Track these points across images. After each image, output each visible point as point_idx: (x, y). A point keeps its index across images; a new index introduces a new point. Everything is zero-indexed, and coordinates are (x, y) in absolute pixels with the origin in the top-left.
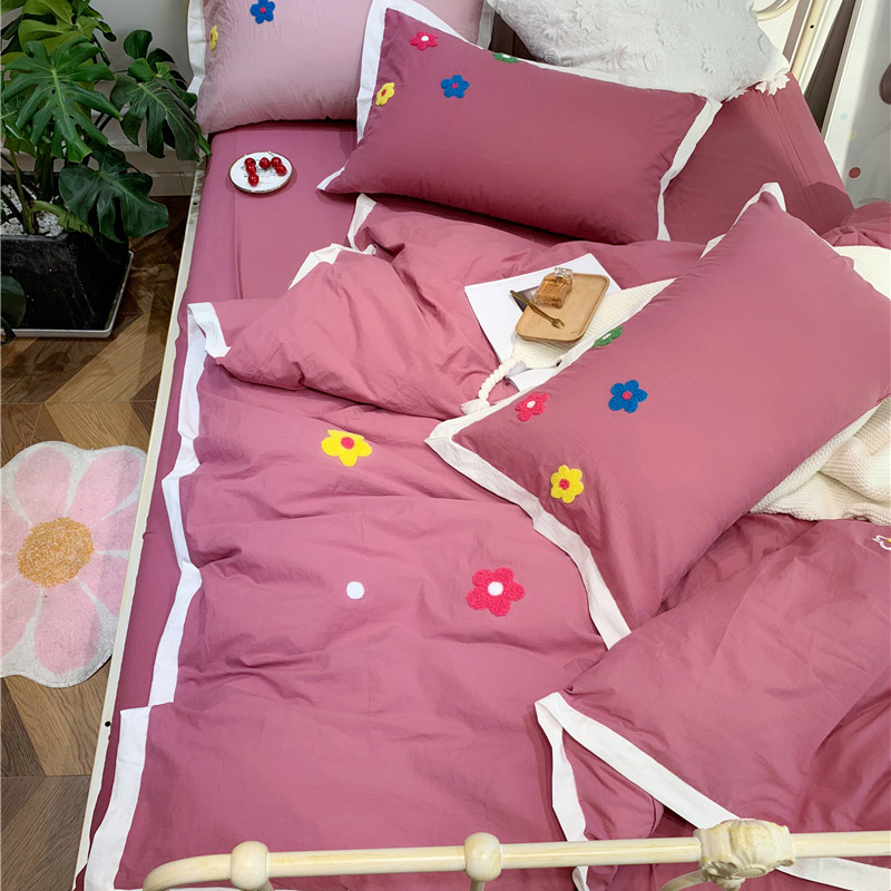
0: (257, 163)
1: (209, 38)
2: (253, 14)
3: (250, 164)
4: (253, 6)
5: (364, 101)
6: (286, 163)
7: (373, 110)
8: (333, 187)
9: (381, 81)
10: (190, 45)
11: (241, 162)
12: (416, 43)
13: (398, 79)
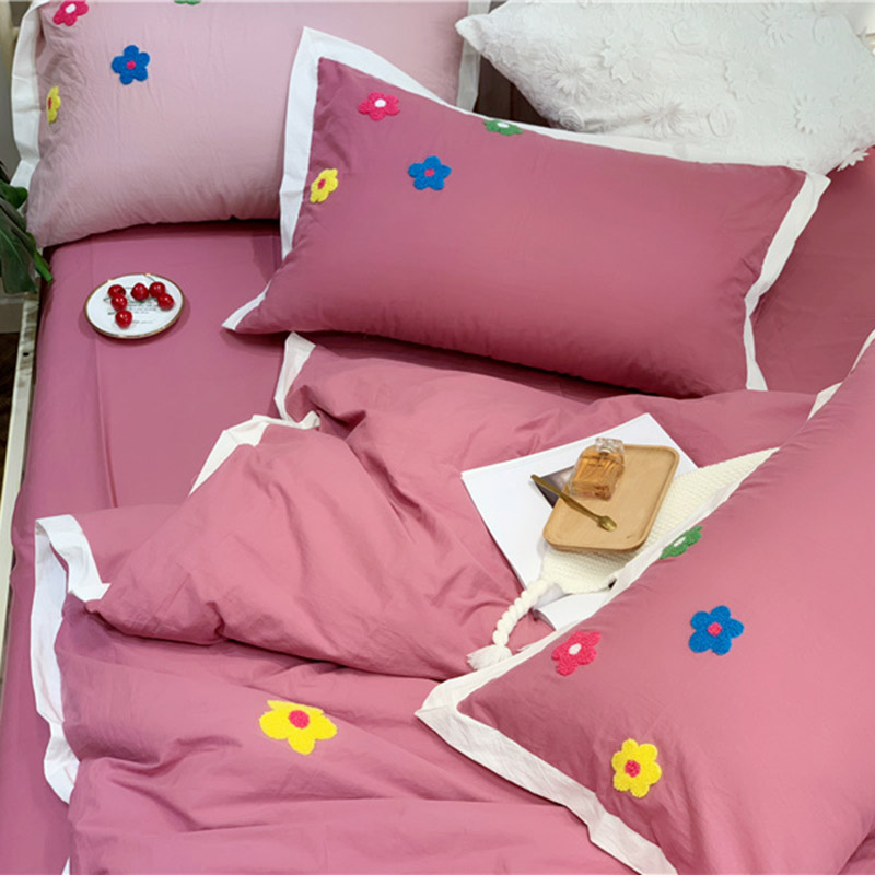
0: (128, 292)
1: (45, 104)
2: (116, 71)
3: (116, 294)
4: (116, 59)
5: (291, 195)
6: (172, 290)
7: (306, 209)
8: (249, 326)
9: (316, 165)
10: (15, 115)
11: (103, 291)
12: (367, 110)
13: (342, 163)
